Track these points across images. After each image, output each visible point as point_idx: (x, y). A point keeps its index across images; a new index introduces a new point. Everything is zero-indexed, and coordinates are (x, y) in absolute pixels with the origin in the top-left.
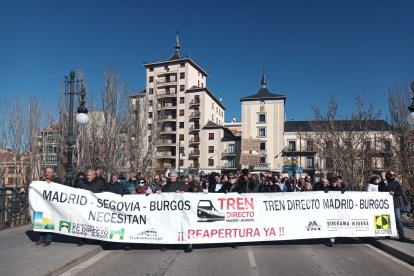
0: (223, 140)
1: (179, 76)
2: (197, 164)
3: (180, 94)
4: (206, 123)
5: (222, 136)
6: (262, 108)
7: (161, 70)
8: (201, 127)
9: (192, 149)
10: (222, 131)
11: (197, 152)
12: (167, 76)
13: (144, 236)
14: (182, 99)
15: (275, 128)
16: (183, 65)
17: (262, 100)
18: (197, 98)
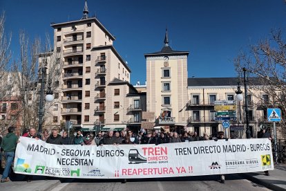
0: (128, 96)
1: (85, 35)
2: (102, 120)
3: (87, 52)
4: (111, 80)
5: (128, 92)
6: (166, 64)
7: (69, 30)
8: (107, 83)
9: (98, 105)
10: (127, 87)
11: (103, 108)
12: (75, 36)
13: (93, 174)
14: (89, 56)
15: (179, 82)
16: (89, 25)
17: (166, 56)
18: (103, 55)
